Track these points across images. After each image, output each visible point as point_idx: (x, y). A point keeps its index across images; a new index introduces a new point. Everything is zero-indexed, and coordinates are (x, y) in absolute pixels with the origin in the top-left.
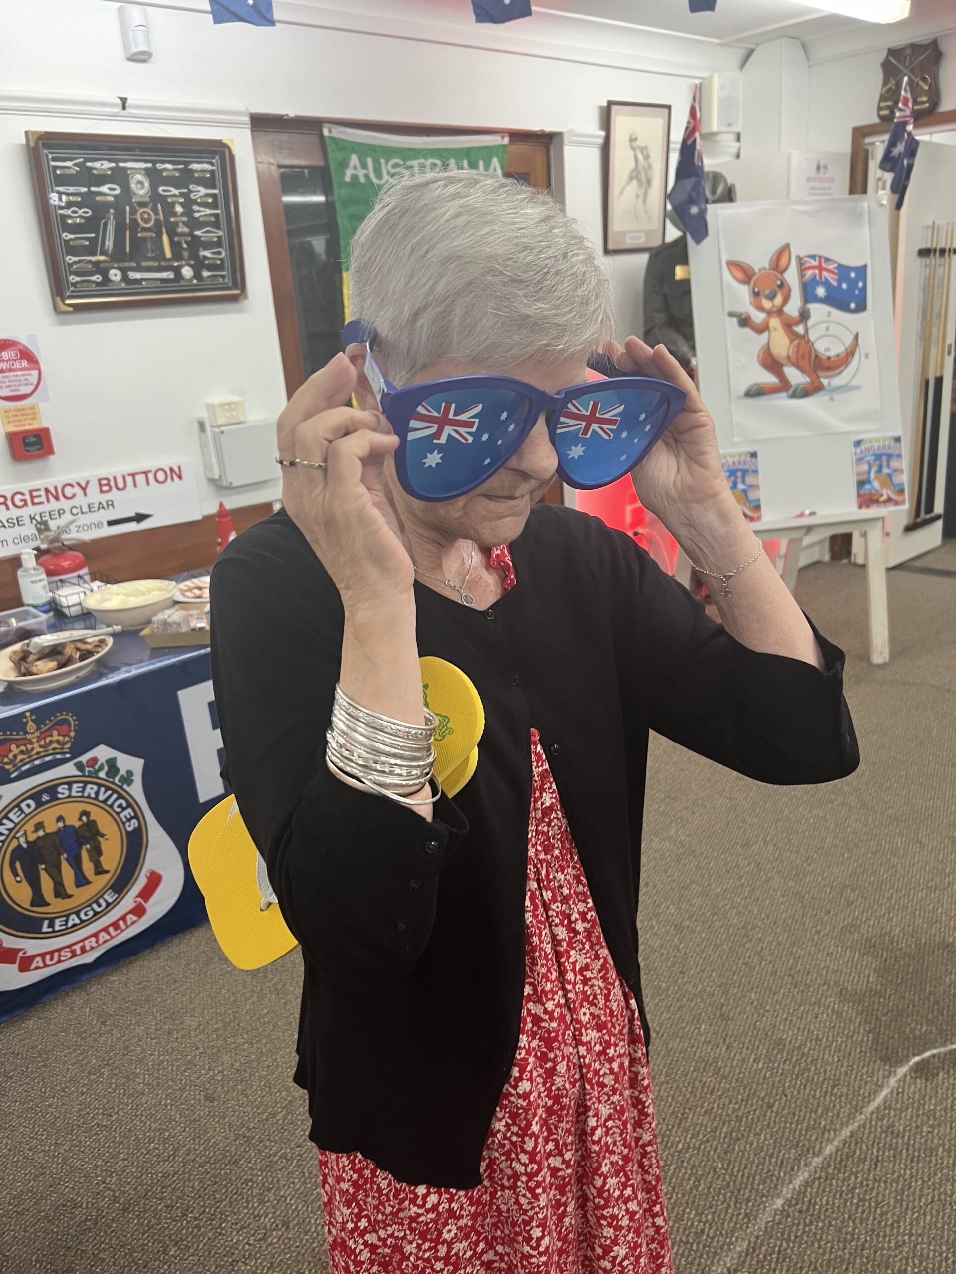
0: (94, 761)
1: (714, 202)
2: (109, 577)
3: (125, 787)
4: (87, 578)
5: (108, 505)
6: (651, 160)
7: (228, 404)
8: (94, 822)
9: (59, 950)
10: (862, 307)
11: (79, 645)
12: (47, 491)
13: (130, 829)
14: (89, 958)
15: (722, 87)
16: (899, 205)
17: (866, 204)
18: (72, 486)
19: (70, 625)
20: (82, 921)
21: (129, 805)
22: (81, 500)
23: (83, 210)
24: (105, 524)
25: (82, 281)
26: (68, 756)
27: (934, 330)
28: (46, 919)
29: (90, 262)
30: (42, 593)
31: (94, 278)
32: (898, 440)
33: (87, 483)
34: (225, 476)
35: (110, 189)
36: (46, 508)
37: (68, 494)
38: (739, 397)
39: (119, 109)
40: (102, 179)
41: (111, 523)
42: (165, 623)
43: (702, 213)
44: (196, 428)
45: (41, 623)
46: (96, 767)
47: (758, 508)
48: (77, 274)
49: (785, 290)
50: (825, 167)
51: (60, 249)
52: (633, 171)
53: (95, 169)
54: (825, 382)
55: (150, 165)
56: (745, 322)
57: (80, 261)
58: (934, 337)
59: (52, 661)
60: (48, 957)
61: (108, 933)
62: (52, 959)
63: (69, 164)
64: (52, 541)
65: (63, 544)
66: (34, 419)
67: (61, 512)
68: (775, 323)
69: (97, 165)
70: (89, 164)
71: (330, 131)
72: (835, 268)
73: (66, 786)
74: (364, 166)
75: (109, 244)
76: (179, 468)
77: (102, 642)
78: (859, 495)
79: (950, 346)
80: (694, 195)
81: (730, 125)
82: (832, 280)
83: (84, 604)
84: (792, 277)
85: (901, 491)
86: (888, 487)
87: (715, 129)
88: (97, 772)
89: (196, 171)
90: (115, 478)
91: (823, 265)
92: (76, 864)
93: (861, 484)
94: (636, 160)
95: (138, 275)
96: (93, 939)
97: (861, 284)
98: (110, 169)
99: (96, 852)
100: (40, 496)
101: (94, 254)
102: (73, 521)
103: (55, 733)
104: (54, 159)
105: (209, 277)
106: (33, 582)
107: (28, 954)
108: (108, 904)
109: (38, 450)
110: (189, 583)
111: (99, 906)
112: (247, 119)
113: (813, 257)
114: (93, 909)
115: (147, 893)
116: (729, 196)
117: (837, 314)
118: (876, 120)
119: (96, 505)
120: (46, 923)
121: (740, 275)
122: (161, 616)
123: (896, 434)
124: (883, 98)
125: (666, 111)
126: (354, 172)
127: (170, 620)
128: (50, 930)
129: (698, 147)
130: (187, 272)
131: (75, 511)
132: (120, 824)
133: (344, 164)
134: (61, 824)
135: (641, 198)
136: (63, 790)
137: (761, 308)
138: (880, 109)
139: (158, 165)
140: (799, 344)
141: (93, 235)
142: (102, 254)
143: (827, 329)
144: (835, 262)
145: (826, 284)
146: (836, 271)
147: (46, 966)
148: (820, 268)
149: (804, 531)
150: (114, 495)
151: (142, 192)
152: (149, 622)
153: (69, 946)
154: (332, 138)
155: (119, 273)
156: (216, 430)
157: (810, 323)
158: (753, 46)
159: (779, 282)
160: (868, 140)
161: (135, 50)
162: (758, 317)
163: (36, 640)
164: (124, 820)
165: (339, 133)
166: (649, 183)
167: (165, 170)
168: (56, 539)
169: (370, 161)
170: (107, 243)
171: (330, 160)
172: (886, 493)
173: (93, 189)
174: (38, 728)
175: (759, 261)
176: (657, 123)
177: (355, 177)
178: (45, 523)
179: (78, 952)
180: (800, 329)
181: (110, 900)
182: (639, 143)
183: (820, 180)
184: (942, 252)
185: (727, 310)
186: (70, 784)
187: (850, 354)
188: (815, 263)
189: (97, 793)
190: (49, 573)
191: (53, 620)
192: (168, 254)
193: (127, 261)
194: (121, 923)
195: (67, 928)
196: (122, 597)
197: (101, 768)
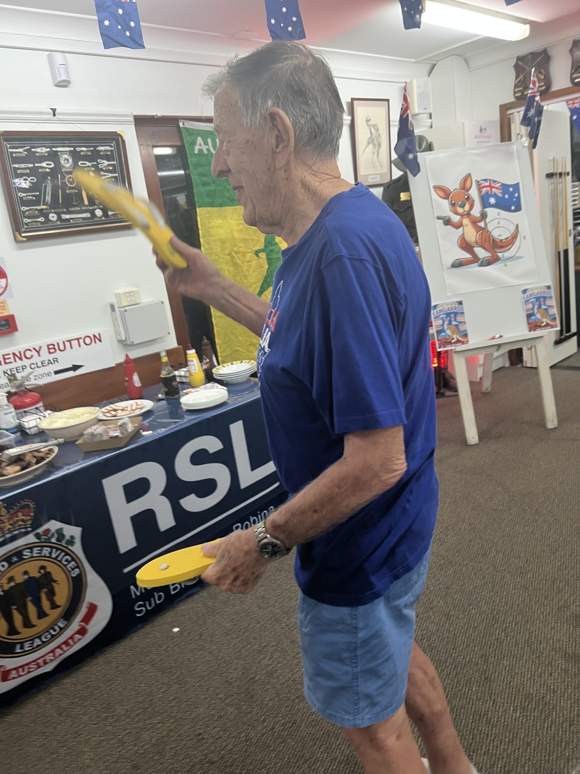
0: (48, 531)
1: (420, 152)
2: (56, 408)
3: (70, 547)
4: (42, 409)
5: (54, 361)
6: (379, 132)
7: (129, 293)
8: (49, 573)
9: (27, 664)
10: (518, 208)
11: (36, 454)
12: (14, 354)
13: (74, 575)
14: (49, 668)
15: (419, 87)
16: (534, 145)
17: (515, 147)
18: (30, 350)
19: (30, 440)
20: (44, 642)
21: (73, 559)
22: (37, 359)
23: (31, 178)
24: (53, 373)
25: (32, 222)
26: (30, 529)
27: (560, 221)
28: (19, 643)
29: (37, 210)
30: (12, 420)
31: (40, 220)
32: (549, 287)
33: (40, 348)
34: (129, 338)
35: (47, 164)
36: (14, 365)
37: (28, 356)
38: (448, 268)
39: (52, 116)
40: (42, 158)
41: (57, 372)
42: (93, 435)
43: (415, 158)
44: (109, 309)
45: (10, 440)
46: (50, 536)
47: (466, 335)
48: (29, 218)
49: (470, 201)
50: (485, 129)
51: (17, 202)
52: (370, 139)
53: (37, 152)
54: (500, 255)
55: (72, 149)
56: (447, 222)
57: (30, 210)
58: (560, 226)
59: (17, 466)
60: (21, 670)
61: (62, 649)
62: (23, 671)
63: (21, 150)
64: (18, 387)
65: (26, 388)
66: (4, 309)
67: (24, 368)
68: (466, 221)
69: (39, 150)
70: (33, 150)
71: (184, 124)
72: (500, 186)
73: (29, 550)
74: (206, 144)
75: (48, 198)
76: (99, 335)
77: (51, 451)
78: (529, 324)
79: (570, 230)
80: (410, 147)
81: (425, 109)
82: (499, 193)
83: (39, 426)
84: (474, 193)
85: (554, 319)
86: (546, 318)
87: (416, 111)
88: (50, 538)
89: (101, 151)
90: (58, 344)
91: (492, 185)
92: (37, 603)
93: (529, 316)
94: (371, 133)
95: (68, 216)
96: (51, 654)
97: (516, 195)
98: (46, 152)
99: (51, 594)
100: (9, 358)
101: (39, 205)
102: (32, 373)
103: (20, 514)
104: (11, 148)
105: (112, 215)
106: (5, 414)
107: (8, 668)
108: (61, 629)
109: (8, 328)
110: (108, 407)
111: (55, 630)
112: (132, 119)
113: (486, 180)
114: (50, 634)
115: (87, 619)
116: (430, 148)
117: (503, 213)
118: (513, 99)
119: (46, 362)
120: (18, 646)
121: (442, 194)
122: (90, 430)
123: (548, 285)
124: (516, 86)
125: (386, 102)
126: (200, 147)
127: (95, 433)
128: (21, 651)
129: (410, 119)
130: (99, 213)
131: (33, 366)
132: (67, 573)
133: (193, 143)
134: (26, 577)
135: (376, 154)
136: (27, 553)
137: (457, 213)
138: (515, 93)
139: (77, 149)
140: (482, 233)
141: (38, 193)
142: (43, 205)
143: (499, 223)
144: (499, 183)
145: (495, 196)
146: (501, 188)
147: (20, 676)
148: (490, 186)
149: (496, 348)
150: (58, 354)
151: (68, 165)
152: (82, 435)
153: (34, 661)
154: (185, 128)
155: (55, 216)
156: (122, 309)
157: (488, 220)
158: (435, 62)
159: (466, 197)
160: (509, 112)
161: (59, 79)
162: (456, 218)
163: (7, 452)
164: (70, 569)
165: (189, 125)
166: (380, 145)
167: (82, 151)
168: (21, 385)
169: (209, 140)
170: (47, 197)
171: (185, 141)
172: (545, 321)
173: (36, 165)
174: (9, 512)
175: (453, 185)
176: (381, 110)
177: (201, 150)
178: (14, 375)
179: (42, 664)
180: (482, 224)
181: (62, 625)
182: (371, 123)
183: (483, 137)
184: (561, 174)
185: (436, 216)
186: (31, 549)
187: (514, 237)
188: (488, 184)
189: (50, 553)
190: (16, 408)
191: (21, 438)
192: (86, 202)
193: (60, 208)
194: (70, 641)
195: (34, 648)
196: (64, 420)
197: (53, 535)
